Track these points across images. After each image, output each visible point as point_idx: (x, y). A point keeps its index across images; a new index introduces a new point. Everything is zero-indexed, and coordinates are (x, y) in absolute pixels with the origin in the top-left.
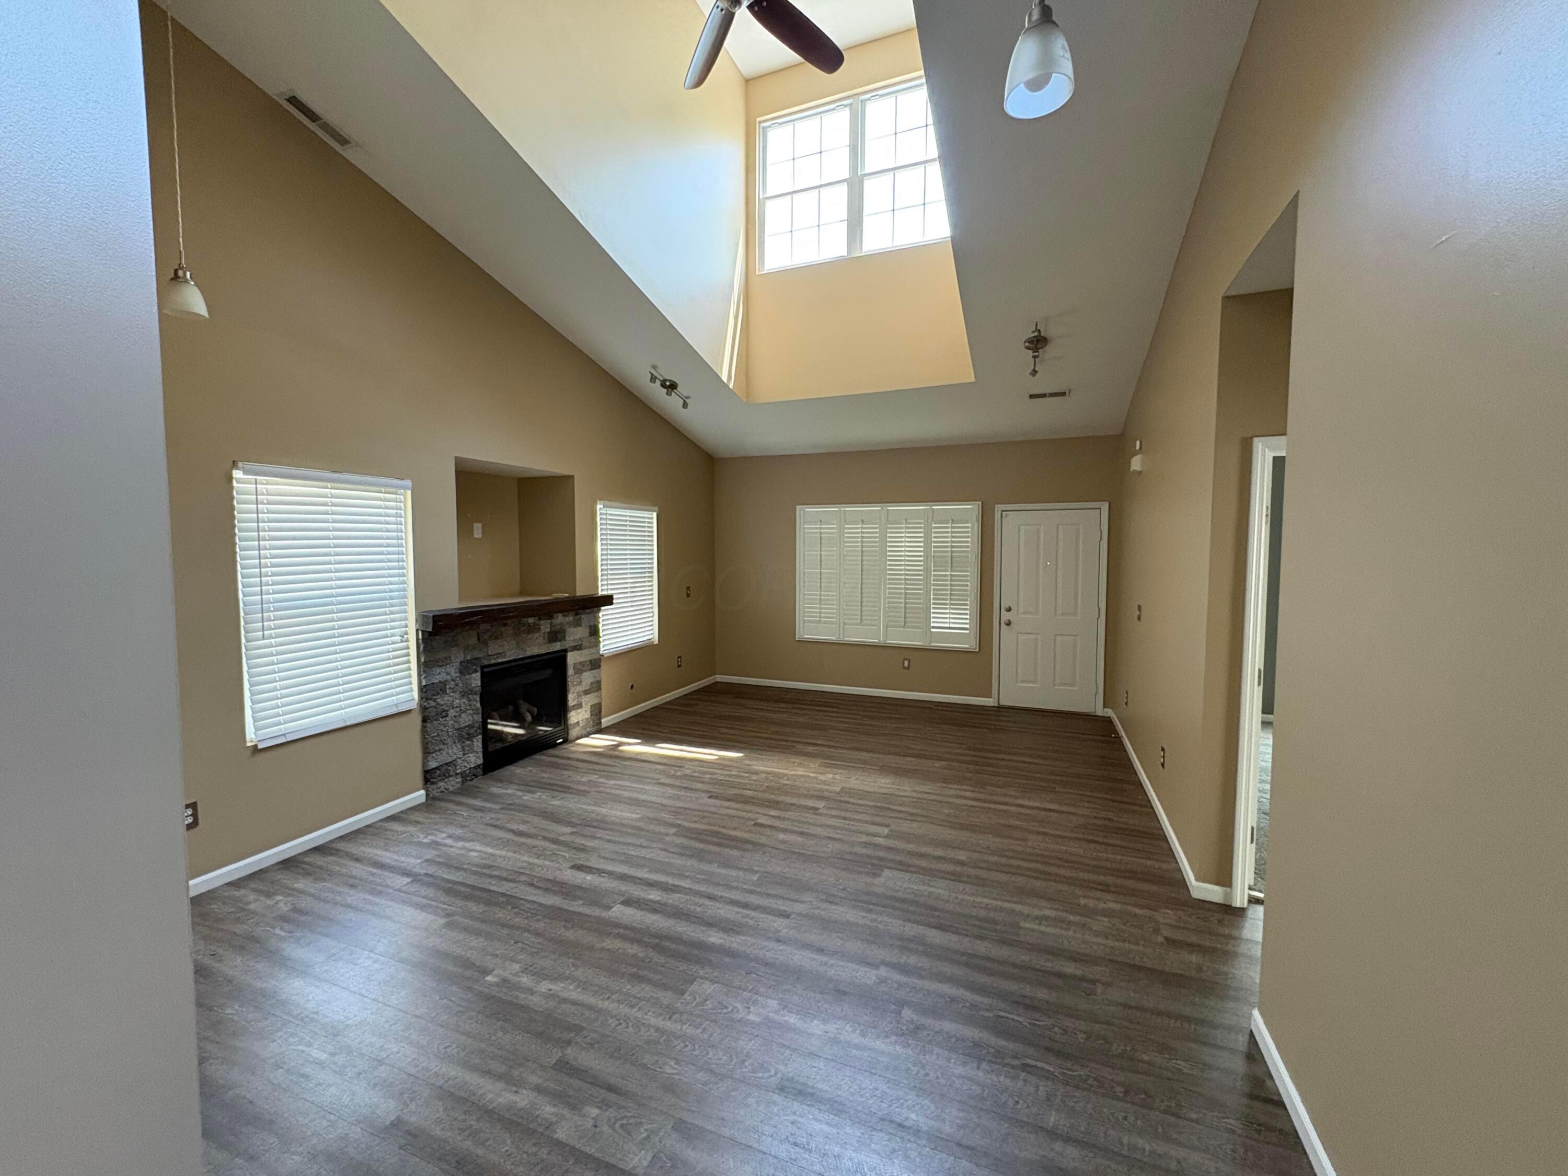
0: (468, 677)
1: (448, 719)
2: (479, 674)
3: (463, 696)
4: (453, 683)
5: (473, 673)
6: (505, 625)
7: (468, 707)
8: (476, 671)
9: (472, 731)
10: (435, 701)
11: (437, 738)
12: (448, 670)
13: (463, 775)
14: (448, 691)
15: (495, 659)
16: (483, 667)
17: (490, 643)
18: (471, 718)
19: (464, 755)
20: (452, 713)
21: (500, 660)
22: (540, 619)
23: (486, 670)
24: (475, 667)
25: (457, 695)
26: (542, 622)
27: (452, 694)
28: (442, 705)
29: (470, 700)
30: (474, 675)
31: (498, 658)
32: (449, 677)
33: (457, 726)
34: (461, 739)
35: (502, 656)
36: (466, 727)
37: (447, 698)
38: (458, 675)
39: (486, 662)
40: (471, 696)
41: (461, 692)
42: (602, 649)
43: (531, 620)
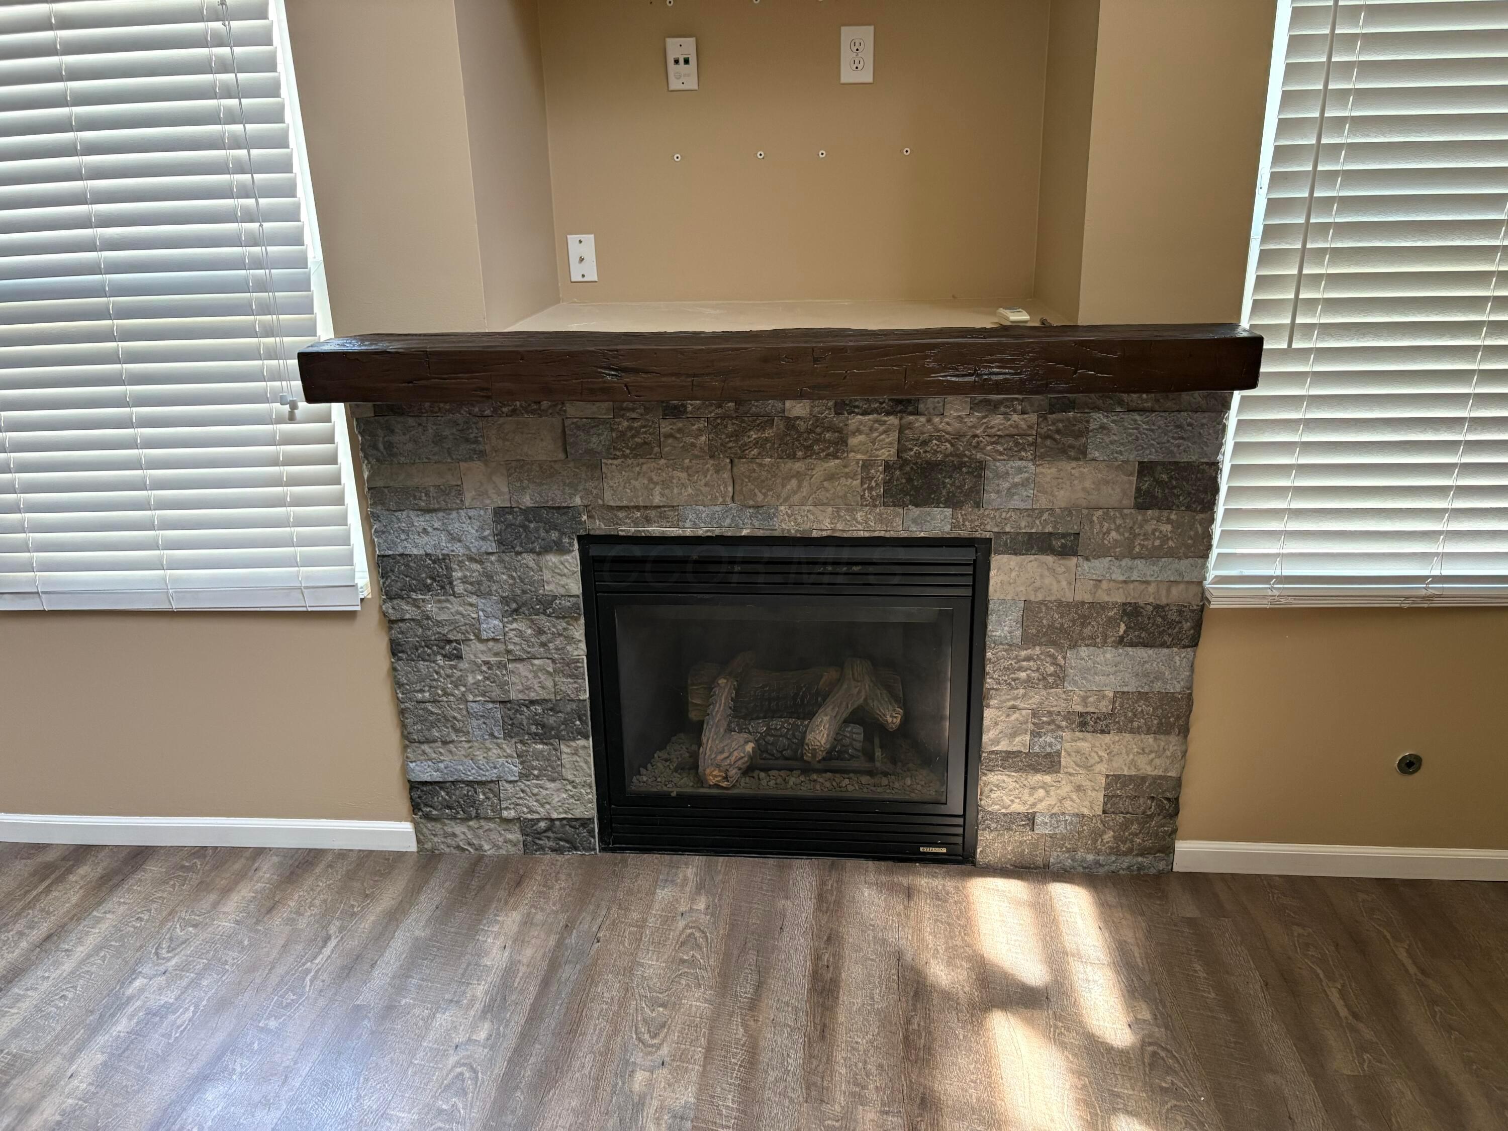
0: (529, 559)
1: (463, 665)
2: (573, 560)
3: (516, 611)
4: (476, 566)
5: (546, 550)
6: (676, 412)
7: (537, 650)
8: (561, 550)
9: (552, 721)
10: (418, 607)
11: (429, 706)
12: (455, 527)
13: (527, 827)
14: (459, 588)
15: (636, 523)
16: (586, 541)
17: (610, 465)
18: (549, 684)
19: (524, 776)
20: (474, 652)
21: (654, 530)
23: (595, 551)
24: (554, 535)
25: (490, 605)
27: (473, 599)
28: (439, 623)
29: (540, 632)
30: (552, 559)
31: (648, 521)
32: (459, 549)
33: (496, 693)
34: (512, 730)
35: (662, 516)
36: (533, 702)
37: (455, 606)
38: (492, 547)
39: (599, 527)
40: (542, 620)
41: (504, 600)
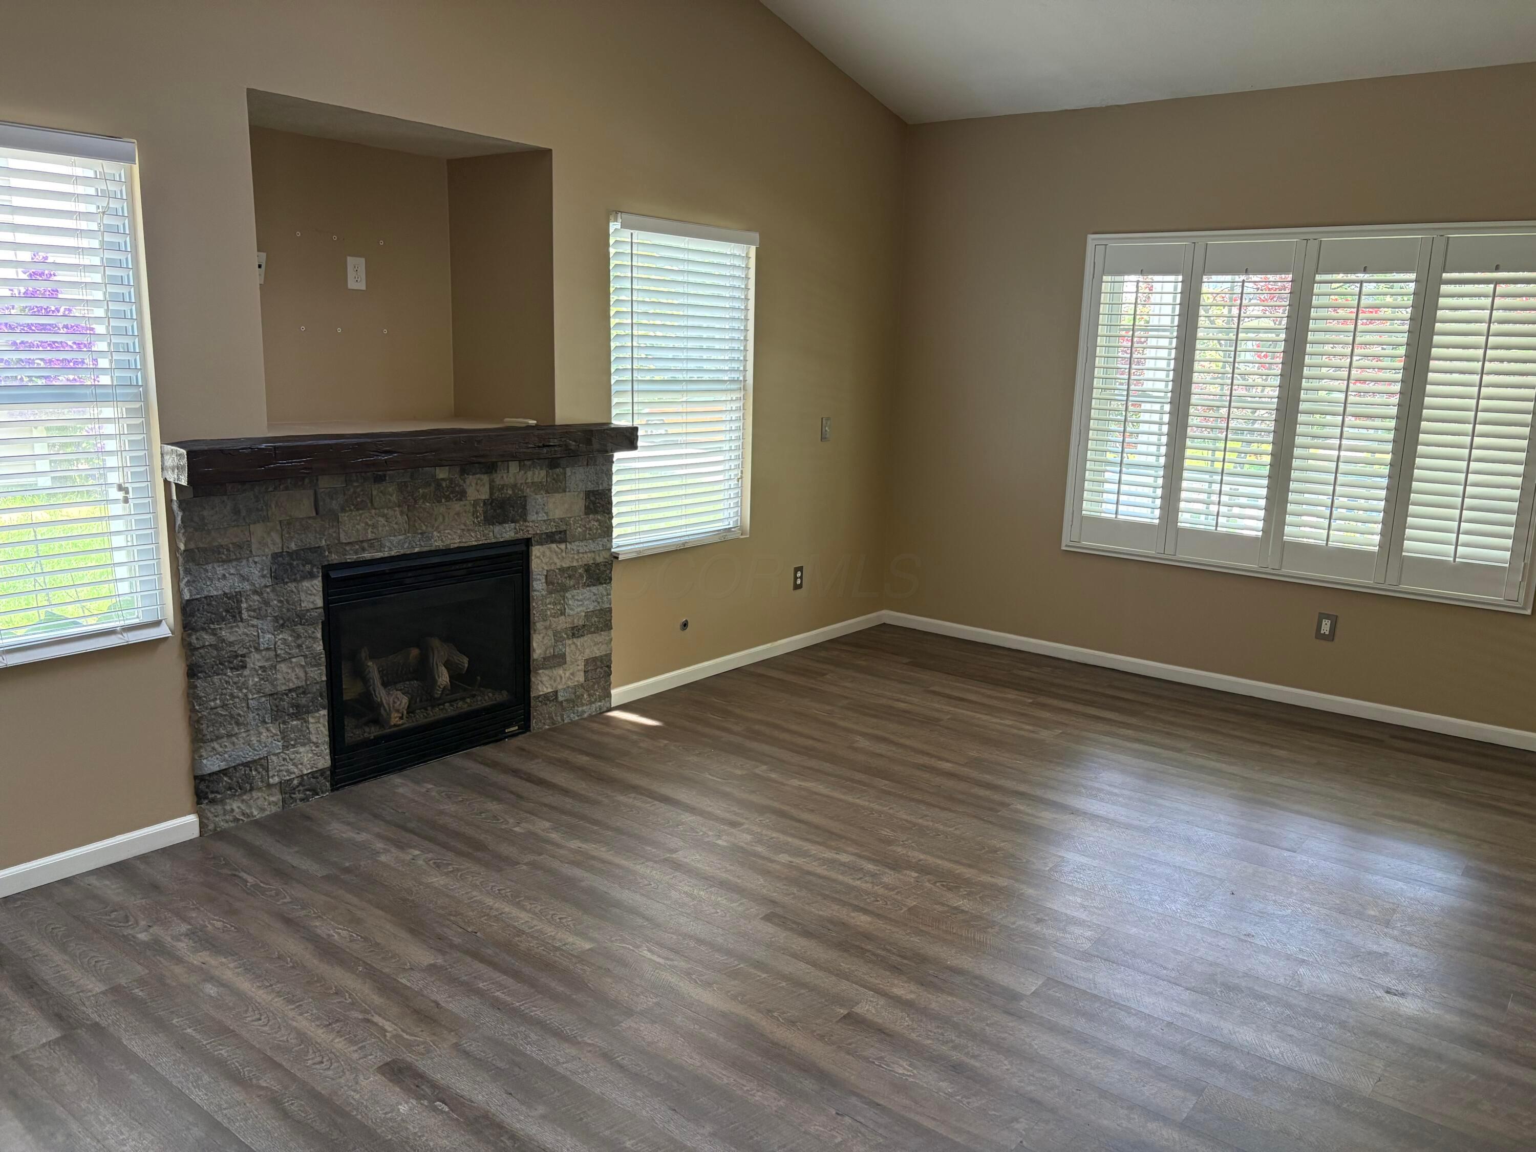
0: (292, 586)
1: (246, 672)
2: (318, 583)
3: (282, 626)
4: (256, 598)
5: (304, 578)
6: (379, 479)
7: (295, 651)
8: (311, 576)
9: (303, 701)
10: (215, 635)
11: (220, 710)
12: (245, 571)
13: (285, 788)
14: (245, 615)
15: (356, 553)
16: (327, 570)
17: (344, 517)
18: (302, 675)
19: (286, 747)
20: (255, 660)
21: (367, 555)
22: (463, 472)
23: (333, 575)
24: (308, 567)
25: (267, 624)
26: (470, 479)
27: (255, 622)
28: (231, 644)
29: (299, 637)
30: (306, 584)
31: (364, 550)
32: (247, 586)
33: (268, 689)
34: (278, 714)
35: (372, 546)
36: (290, 690)
37: (241, 629)
38: (268, 581)
39: (335, 558)
40: (300, 629)
41: (276, 619)
42: (615, 542)
43: (442, 473)
